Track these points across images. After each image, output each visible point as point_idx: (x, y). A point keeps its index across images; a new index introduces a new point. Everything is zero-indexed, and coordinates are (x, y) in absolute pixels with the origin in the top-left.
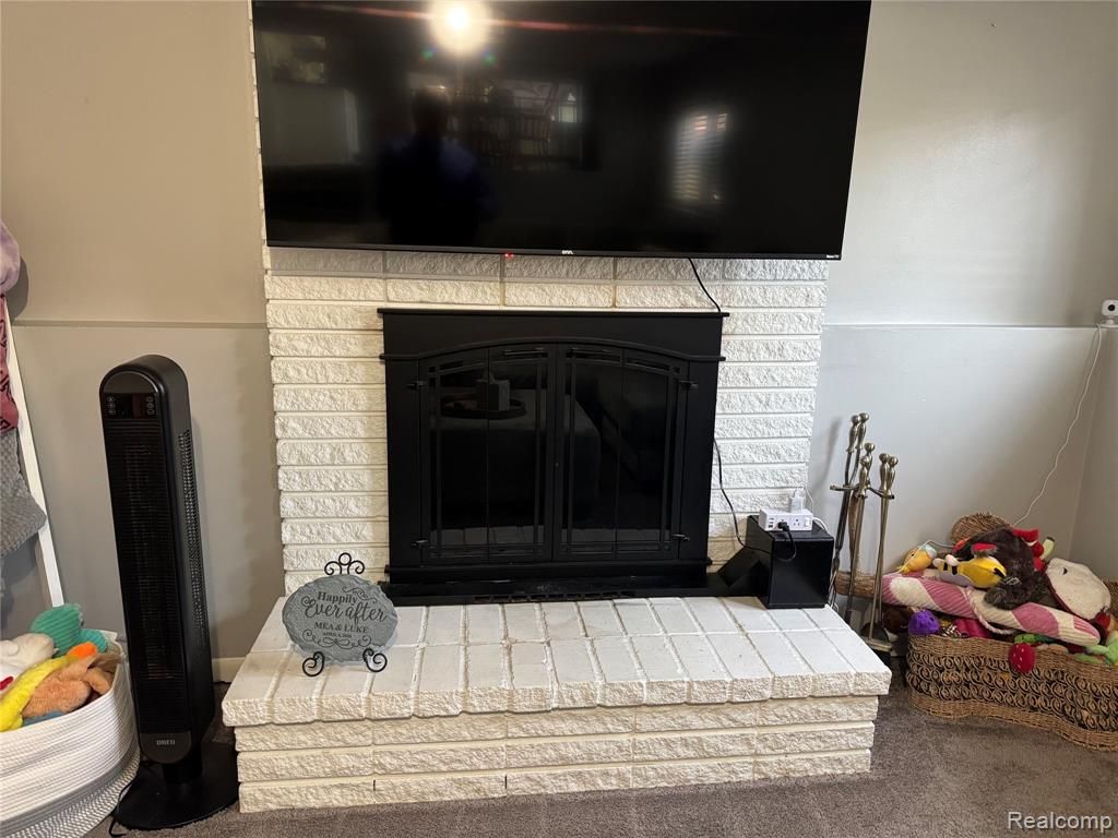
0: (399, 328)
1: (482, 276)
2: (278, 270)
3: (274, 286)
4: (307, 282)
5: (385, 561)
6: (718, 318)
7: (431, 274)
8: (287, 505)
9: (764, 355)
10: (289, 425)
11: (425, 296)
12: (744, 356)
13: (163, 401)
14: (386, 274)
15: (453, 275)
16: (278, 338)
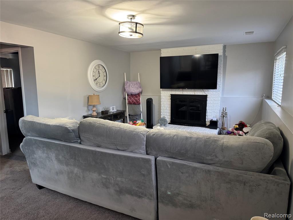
0: (172, 96)
1: (181, 91)
2: (162, 91)
3: (162, 92)
4: (165, 92)
5: (170, 120)
6: (207, 96)
7: (176, 91)
8: (162, 113)
9: (213, 100)
10: (162, 105)
11: (175, 93)
12: (210, 100)
13: (151, 101)
14: (172, 91)
15: (178, 91)
16: (162, 97)
